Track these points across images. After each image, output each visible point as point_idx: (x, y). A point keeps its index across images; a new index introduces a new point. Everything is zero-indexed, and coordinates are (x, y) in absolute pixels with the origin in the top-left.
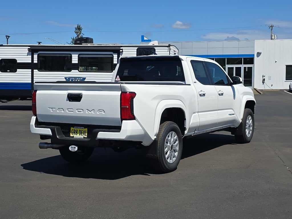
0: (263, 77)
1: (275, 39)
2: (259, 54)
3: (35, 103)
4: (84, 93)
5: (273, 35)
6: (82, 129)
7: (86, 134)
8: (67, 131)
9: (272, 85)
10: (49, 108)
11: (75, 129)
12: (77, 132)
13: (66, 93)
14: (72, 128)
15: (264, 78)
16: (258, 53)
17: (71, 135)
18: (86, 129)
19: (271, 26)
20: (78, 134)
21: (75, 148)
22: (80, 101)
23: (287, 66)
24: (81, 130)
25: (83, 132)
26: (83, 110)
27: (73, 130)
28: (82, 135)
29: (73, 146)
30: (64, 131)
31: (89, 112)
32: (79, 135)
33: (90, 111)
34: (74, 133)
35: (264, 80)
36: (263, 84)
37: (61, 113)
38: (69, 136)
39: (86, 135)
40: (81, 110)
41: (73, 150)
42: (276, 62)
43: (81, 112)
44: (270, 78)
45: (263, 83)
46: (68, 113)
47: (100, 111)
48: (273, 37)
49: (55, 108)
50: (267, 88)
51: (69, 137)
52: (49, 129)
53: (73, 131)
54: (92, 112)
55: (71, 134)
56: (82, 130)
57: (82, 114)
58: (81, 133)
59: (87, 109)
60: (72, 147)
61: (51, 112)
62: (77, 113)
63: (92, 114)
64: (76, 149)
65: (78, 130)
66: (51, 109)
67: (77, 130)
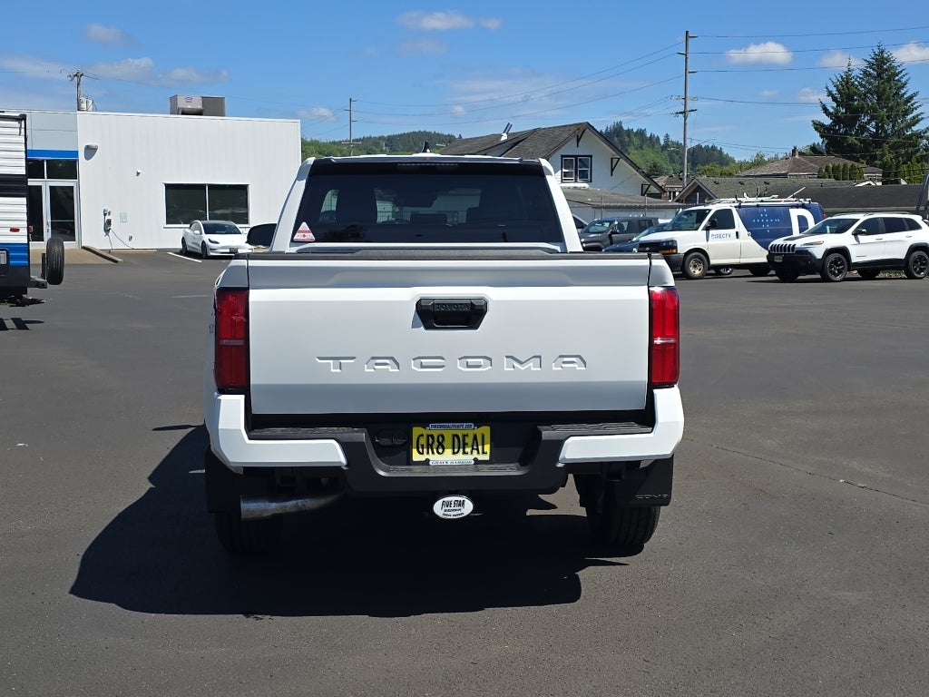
0: (105, 215)
1: (90, 109)
2: (90, 151)
3: (240, 343)
4: (493, 294)
5: (83, 99)
6: (465, 432)
7: (487, 448)
8: (399, 442)
9: (131, 238)
10: (320, 358)
11: (434, 430)
12: (441, 445)
13: (408, 296)
14: (417, 431)
15: (107, 217)
16: (88, 148)
17: (416, 457)
18: (486, 430)
19: (76, 75)
20: (448, 451)
21: (461, 504)
22: (476, 327)
23: (168, 187)
24: (460, 434)
25: (469, 440)
26: (490, 359)
27: (422, 435)
28: (464, 453)
29: (453, 499)
30: (386, 441)
31: (516, 364)
32: (454, 453)
33: (521, 363)
34: (430, 446)
35: (109, 223)
36: (107, 234)
37: (388, 374)
38: (409, 461)
39: (483, 453)
40: (481, 360)
41: (452, 515)
42: (138, 174)
43: (479, 366)
44: (123, 218)
45: (107, 231)
46: (415, 374)
47: (566, 359)
48: (84, 106)
49: (354, 358)
50: (118, 245)
51: (409, 465)
52: (333, 442)
53: (423, 441)
54: (531, 364)
55: (415, 451)
56: (464, 436)
57: (483, 374)
58: (459, 444)
59: (507, 357)
60: (449, 504)
61: (334, 374)
62: (459, 374)
63: (530, 373)
64: (468, 507)
65: (448, 434)
66: (331, 361)
67: (443, 436)
